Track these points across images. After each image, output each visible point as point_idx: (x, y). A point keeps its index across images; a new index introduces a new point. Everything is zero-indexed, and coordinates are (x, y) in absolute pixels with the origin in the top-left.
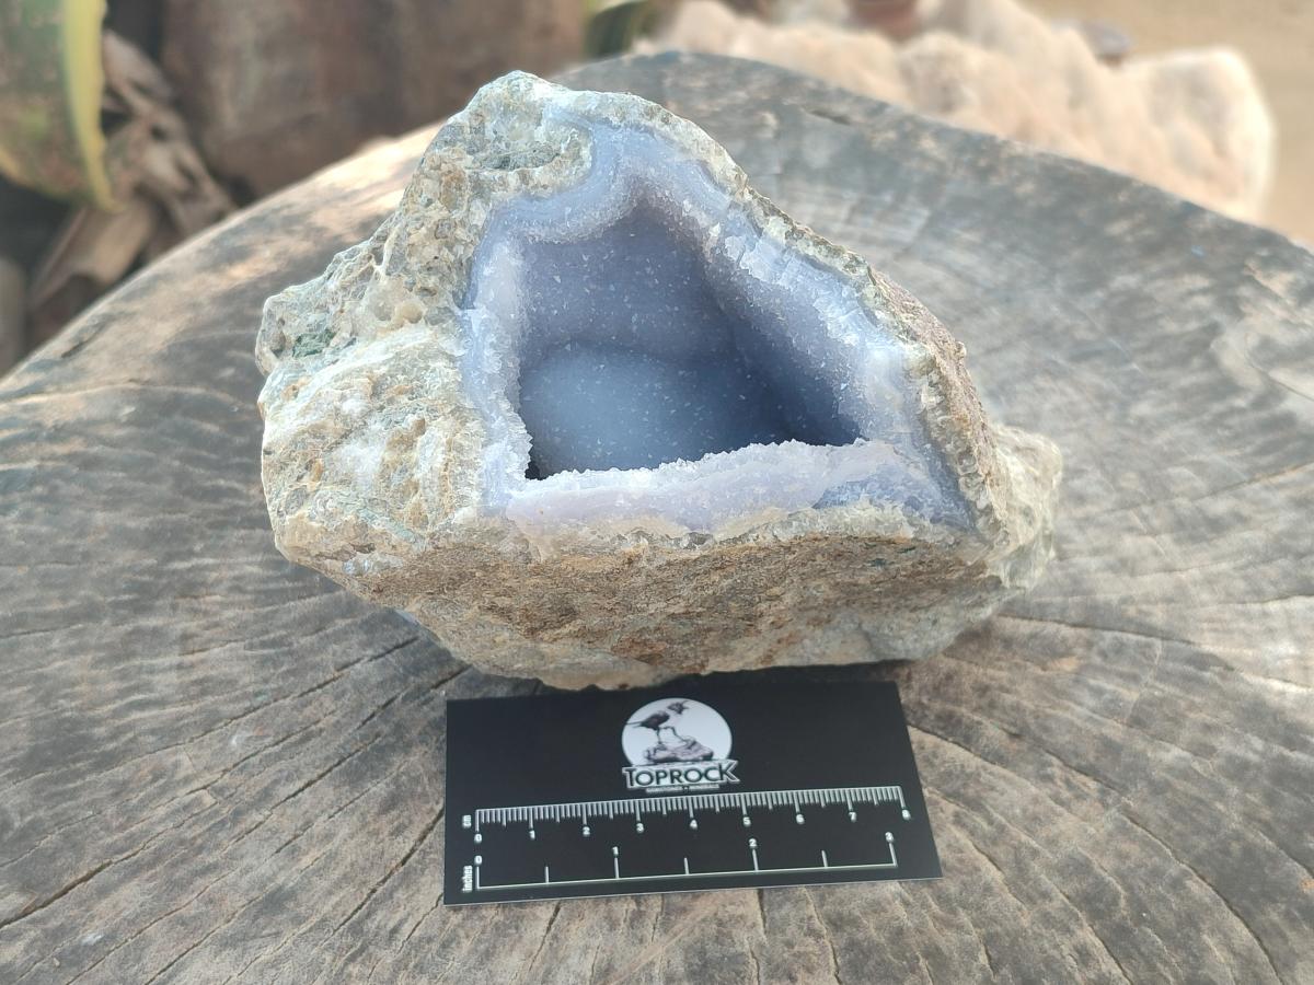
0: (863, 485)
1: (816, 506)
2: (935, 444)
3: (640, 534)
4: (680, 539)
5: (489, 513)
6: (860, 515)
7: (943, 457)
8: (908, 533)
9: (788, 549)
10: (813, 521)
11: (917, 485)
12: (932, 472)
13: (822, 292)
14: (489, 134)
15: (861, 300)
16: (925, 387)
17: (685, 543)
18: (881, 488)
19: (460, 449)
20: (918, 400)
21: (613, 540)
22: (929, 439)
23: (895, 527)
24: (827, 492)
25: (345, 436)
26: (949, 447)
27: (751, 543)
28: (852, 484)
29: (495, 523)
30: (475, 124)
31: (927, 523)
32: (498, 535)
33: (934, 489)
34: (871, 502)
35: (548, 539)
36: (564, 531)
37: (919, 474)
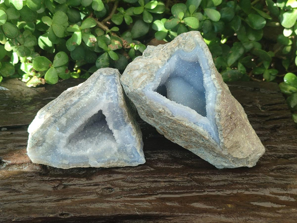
0: (203, 125)
1: (194, 123)
2: (216, 125)
3: (164, 109)
4: (170, 114)
5: (143, 91)
6: (200, 129)
7: (217, 129)
8: (207, 137)
9: (187, 127)
10: (192, 125)
11: (211, 130)
12: (215, 129)
13: (212, 90)
14: (187, 38)
15: (216, 95)
16: (217, 114)
17: (171, 115)
18: (206, 127)
19: (147, 80)
20: (215, 116)
21: (159, 107)
22: (216, 124)
23: (206, 135)
24: (197, 122)
25: (137, 69)
26: (219, 127)
27: (181, 122)
28: (202, 124)
29: (143, 93)
30: (186, 36)
31: (211, 138)
32: (143, 95)
33: (214, 133)
34: (203, 128)
35: (149, 101)
36: (152, 101)
37: (212, 129)
